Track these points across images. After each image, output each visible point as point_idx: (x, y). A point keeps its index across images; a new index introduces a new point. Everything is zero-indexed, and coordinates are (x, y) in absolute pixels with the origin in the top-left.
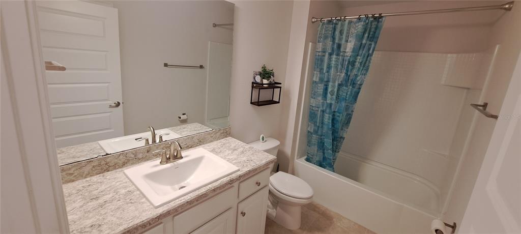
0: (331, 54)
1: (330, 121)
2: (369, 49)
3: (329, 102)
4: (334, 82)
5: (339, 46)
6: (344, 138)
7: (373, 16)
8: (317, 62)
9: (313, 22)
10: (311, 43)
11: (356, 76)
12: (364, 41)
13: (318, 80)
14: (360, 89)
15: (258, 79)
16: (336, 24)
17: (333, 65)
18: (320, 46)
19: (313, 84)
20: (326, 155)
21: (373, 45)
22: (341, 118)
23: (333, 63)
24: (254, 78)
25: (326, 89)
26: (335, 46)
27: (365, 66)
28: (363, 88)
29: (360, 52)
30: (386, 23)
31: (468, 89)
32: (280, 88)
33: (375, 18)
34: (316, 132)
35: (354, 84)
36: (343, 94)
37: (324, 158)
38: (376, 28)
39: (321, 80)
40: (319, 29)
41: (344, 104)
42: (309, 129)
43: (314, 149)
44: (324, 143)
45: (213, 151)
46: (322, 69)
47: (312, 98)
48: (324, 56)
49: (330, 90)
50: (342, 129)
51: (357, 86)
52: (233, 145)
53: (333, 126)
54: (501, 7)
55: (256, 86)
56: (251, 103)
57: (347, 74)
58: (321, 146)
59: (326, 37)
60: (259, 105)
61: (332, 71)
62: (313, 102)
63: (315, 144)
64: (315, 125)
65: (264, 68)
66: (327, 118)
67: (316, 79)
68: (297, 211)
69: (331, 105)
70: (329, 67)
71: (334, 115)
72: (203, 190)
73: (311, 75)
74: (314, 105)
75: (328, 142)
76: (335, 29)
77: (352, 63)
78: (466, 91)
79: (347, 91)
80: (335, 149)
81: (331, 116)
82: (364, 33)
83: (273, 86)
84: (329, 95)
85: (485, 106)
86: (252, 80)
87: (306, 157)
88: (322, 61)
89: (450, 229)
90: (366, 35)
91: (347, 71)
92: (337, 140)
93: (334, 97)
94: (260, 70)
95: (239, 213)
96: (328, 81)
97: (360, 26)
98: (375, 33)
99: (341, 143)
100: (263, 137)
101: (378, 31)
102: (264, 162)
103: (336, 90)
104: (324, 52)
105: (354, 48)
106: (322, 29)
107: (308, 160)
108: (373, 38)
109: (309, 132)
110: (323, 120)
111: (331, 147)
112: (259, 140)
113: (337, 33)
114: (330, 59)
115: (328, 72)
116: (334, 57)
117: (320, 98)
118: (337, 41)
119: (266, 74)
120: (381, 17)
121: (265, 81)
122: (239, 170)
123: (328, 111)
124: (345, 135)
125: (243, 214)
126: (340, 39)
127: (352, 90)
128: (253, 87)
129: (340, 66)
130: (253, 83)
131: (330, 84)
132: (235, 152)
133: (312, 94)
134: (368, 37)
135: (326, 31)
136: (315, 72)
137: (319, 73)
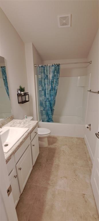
0: (45, 79)
1: (49, 104)
2: (57, 76)
3: (47, 97)
4: (48, 90)
5: (47, 76)
6: (54, 110)
7: (57, 65)
8: (40, 83)
9: (35, 66)
10: (36, 75)
11: (55, 86)
12: (55, 74)
13: (41, 90)
14: (57, 91)
15: (19, 92)
16: (45, 67)
17: (46, 83)
18: (40, 76)
19: (40, 92)
20: (49, 117)
21: (58, 75)
22: (52, 102)
23: (46, 82)
24: (18, 92)
25: (45, 93)
26: (46, 76)
27: (57, 83)
28: (58, 90)
29: (55, 78)
30: (61, 67)
31: (84, 87)
32: (28, 95)
33: (58, 65)
34: (44, 110)
35: (55, 89)
36: (52, 94)
37: (49, 119)
38: (59, 69)
39: (43, 90)
40: (38, 69)
41: (53, 97)
42: (41, 109)
43: (45, 116)
44: (48, 113)
45: (11, 126)
46: (42, 85)
47: (40, 97)
48: (42, 80)
49: (47, 93)
50: (53, 106)
51: (56, 90)
52: (18, 122)
53: (50, 106)
54: (89, 62)
55: (19, 95)
56: (19, 103)
57: (52, 86)
58: (47, 114)
59: (41, 73)
60: (23, 103)
61: (46, 86)
62: (41, 99)
63: (44, 115)
64: (43, 107)
65: (20, 87)
66: (48, 103)
67: (40, 89)
68: (46, 140)
69: (48, 98)
70: (45, 84)
71: (50, 102)
72: (21, 140)
73: (38, 88)
74: (41, 100)
75: (50, 112)
76: (44, 69)
77: (52, 82)
78: (83, 87)
79: (53, 92)
80: (52, 114)
81: (49, 102)
82: (55, 70)
83: (25, 94)
84: (47, 95)
85: (91, 90)
86: (17, 93)
87: (42, 120)
88: (42, 82)
89: (89, 126)
90: (56, 71)
91: (52, 85)
92: (52, 110)
93: (49, 95)
94: (19, 88)
95: (32, 145)
96: (45, 90)
97: (53, 68)
98: (58, 70)
99: (54, 112)
100: (26, 117)
101: (59, 70)
102: (35, 124)
103: (49, 92)
104: (42, 78)
105: (53, 76)
106: (39, 69)
107: (43, 121)
108: (58, 72)
109: (41, 110)
110: (46, 105)
111: (51, 114)
112: (25, 118)
113: (45, 71)
114: (45, 81)
115: (45, 86)
116: (46, 80)
117: (43, 97)
118: (46, 74)
119: (22, 90)
120: (59, 65)
121: (22, 93)
122: (29, 129)
123: (47, 101)
124: (54, 109)
125: (34, 145)
126: (47, 73)
127: (54, 92)
128: (18, 96)
129: (49, 84)
130: (18, 94)
131: (47, 90)
132: (21, 124)
133: (40, 96)
134: (56, 72)
135: (41, 70)
136: (40, 87)
137: (41, 87)
